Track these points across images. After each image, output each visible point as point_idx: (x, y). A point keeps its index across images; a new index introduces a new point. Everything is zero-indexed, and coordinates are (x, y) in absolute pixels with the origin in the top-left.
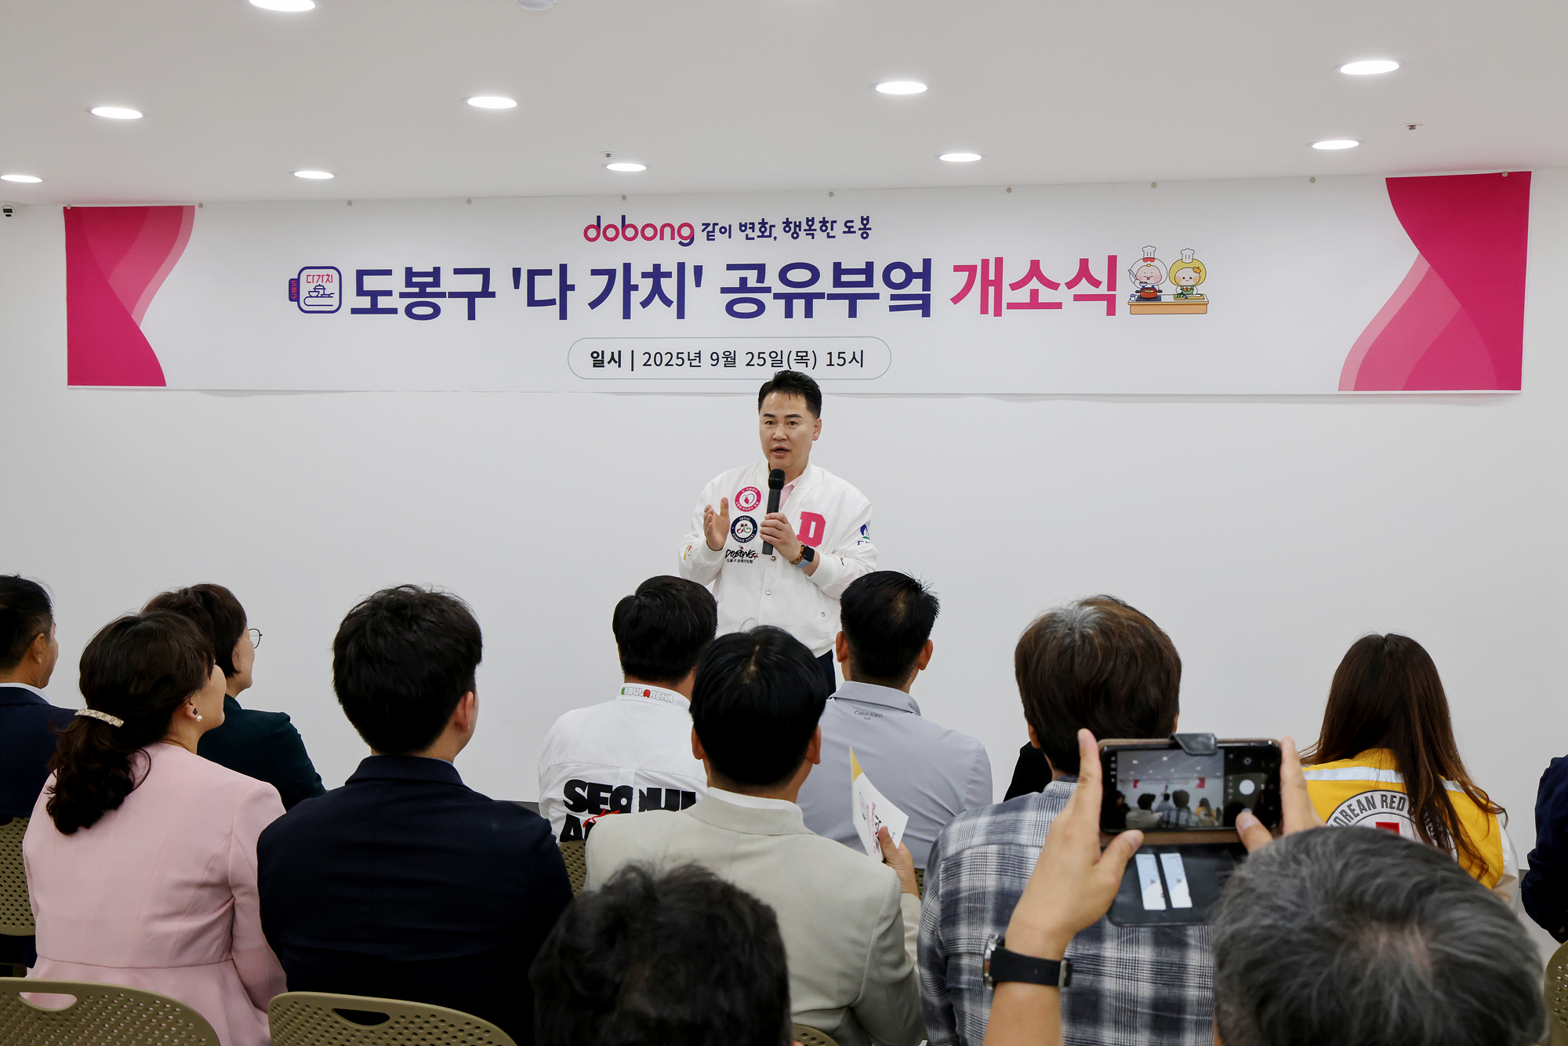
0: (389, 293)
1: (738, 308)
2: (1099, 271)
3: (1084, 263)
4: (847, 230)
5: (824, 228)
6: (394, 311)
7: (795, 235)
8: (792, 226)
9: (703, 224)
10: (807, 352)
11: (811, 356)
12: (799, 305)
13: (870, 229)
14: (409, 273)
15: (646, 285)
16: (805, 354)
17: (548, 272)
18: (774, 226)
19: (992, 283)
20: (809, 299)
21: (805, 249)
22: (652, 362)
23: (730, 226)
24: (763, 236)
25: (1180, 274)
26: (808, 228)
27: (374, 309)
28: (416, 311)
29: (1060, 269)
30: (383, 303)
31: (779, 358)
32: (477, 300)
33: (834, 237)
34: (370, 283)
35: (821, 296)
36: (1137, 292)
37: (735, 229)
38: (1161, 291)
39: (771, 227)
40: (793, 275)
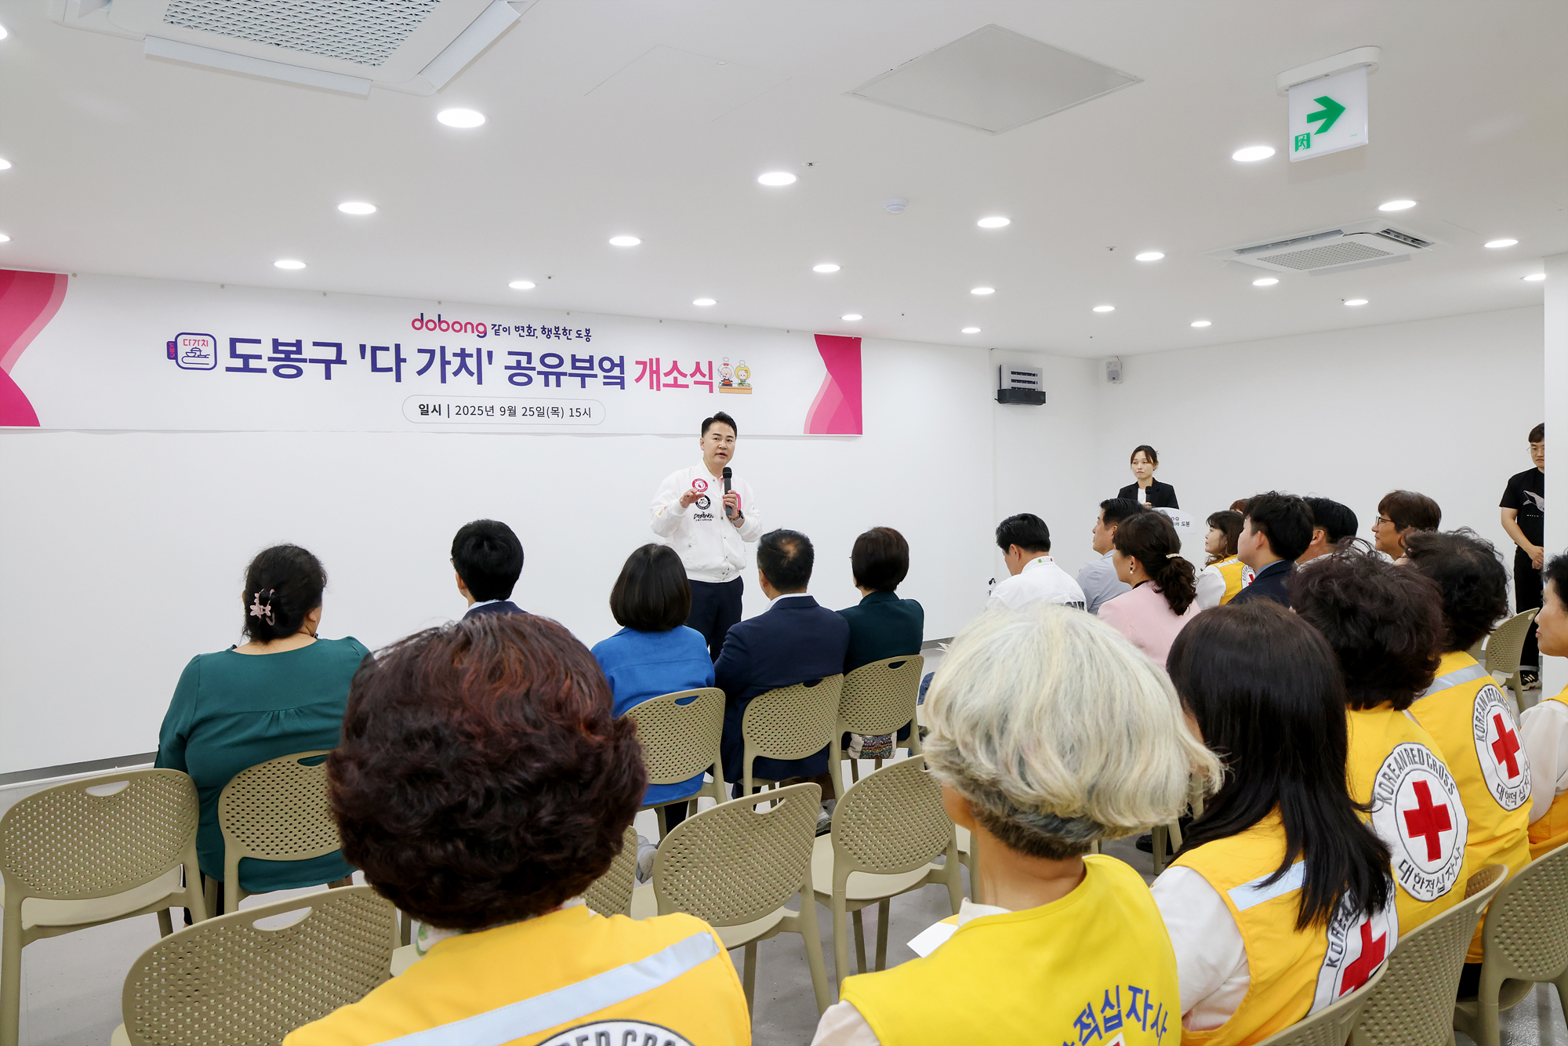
0: (259, 357)
1: (516, 379)
2: (705, 369)
3: (698, 364)
4: (578, 335)
5: (565, 333)
6: (264, 371)
7: (548, 336)
8: (546, 330)
9: (492, 325)
11: (560, 410)
12: (552, 379)
13: (591, 336)
14: (276, 343)
15: (456, 362)
16: (557, 410)
17: (387, 349)
18: (536, 330)
19: (655, 372)
20: (558, 375)
21: (555, 345)
22: (461, 412)
23: (509, 327)
24: (529, 335)
25: (740, 373)
26: (556, 332)
27: (246, 368)
28: (282, 371)
29: (687, 367)
30: (253, 364)
31: (542, 411)
32: (333, 366)
33: (571, 339)
34: (241, 348)
35: (565, 374)
36: (722, 382)
37: (512, 330)
38: (732, 382)
39: (534, 330)
40: (548, 361)
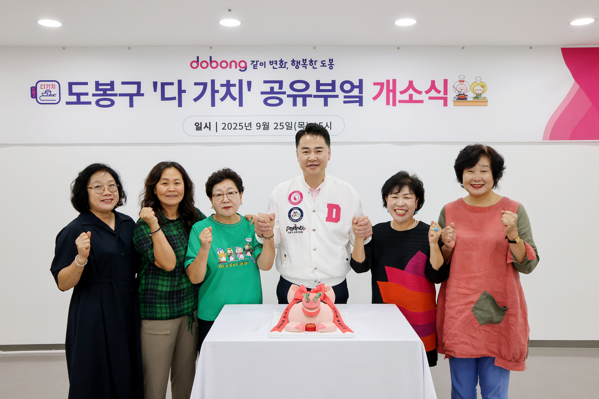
0: (86, 94)
1: (269, 101)
2: (440, 86)
3: (433, 82)
4: (322, 65)
5: (311, 64)
6: (89, 103)
7: (297, 67)
8: (296, 63)
9: (251, 61)
10: (304, 123)
12: (300, 100)
13: (333, 65)
14: (97, 84)
15: (223, 90)
16: (303, 124)
17: (172, 84)
18: (287, 63)
19: (391, 91)
20: (305, 97)
21: (302, 74)
22: (226, 127)
23: (265, 62)
24: (281, 67)
25: (476, 88)
26: (303, 64)
27: (78, 102)
28: (101, 103)
29: (422, 85)
30: (83, 99)
31: (290, 125)
32: (134, 97)
33: (316, 68)
34: (76, 89)
35: (310, 96)
36: (457, 96)
37: (268, 64)
38: (467, 96)
39: (285, 63)
40: (296, 86)
